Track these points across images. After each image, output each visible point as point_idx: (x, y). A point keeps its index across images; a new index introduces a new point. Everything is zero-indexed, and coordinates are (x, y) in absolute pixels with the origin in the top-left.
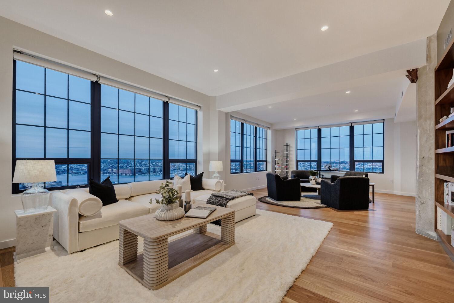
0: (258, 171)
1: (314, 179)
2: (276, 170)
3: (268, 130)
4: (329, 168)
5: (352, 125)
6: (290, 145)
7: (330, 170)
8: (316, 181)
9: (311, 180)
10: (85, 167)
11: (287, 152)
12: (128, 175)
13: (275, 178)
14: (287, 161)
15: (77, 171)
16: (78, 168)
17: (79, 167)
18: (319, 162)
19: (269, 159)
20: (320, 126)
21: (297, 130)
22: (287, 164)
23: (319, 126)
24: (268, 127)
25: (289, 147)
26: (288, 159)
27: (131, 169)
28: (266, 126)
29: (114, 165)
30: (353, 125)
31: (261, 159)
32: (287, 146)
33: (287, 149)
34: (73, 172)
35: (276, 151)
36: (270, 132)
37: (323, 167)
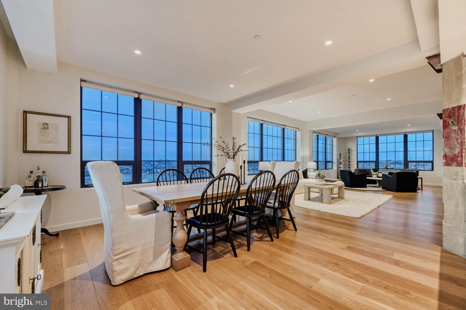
0: (327, 169)
1: (376, 174)
2: (340, 168)
3: (333, 138)
4: (386, 167)
5: (405, 134)
6: (351, 149)
7: (387, 168)
8: (377, 176)
9: (374, 175)
10: (130, 168)
11: (349, 154)
13: (349, 173)
14: (349, 162)
15: (128, 171)
16: (128, 169)
17: (129, 167)
18: (377, 162)
19: (335, 160)
20: (378, 135)
22: (349, 164)
24: (334, 136)
25: (351, 151)
26: (350, 160)
30: (407, 134)
31: (329, 160)
32: (349, 150)
33: (349, 153)
34: (125, 172)
35: (340, 154)
36: (335, 140)
37: (380, 167)
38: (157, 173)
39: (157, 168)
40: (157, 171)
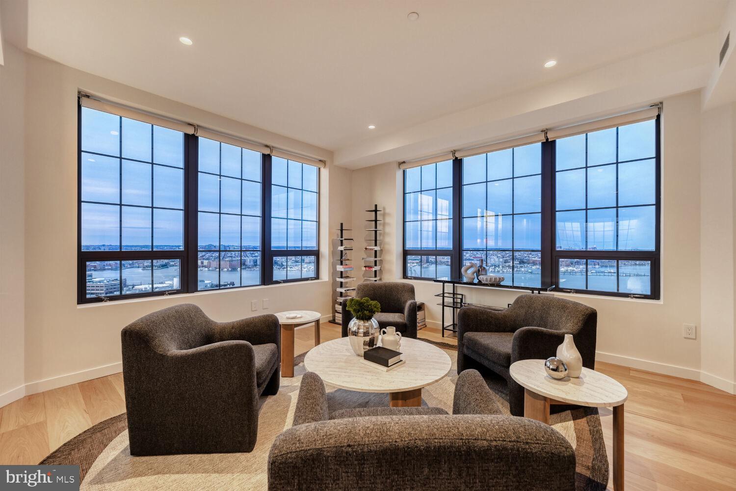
3: (322, 170)
5: (547, 139)
6: (384, 209)
11: (376, 228)
12: (226, 270)
14: (376, 253)
18: (457, 255)
20: (459, 150)
21: (403, 167)
22: (376, 262)
23: (454, 152)
24: (322, 161)
25: (384, 215)
26: (379, 248)
27: (230, 261)
28: (317, 157)
29: (205, 255)
30: (551, 136)
32: (376, 211)
33: (376, 221)
35: (342, 224)
36: (325, 172)
38: (203, 267)
39: (204, 259)
40: (202, 263)
